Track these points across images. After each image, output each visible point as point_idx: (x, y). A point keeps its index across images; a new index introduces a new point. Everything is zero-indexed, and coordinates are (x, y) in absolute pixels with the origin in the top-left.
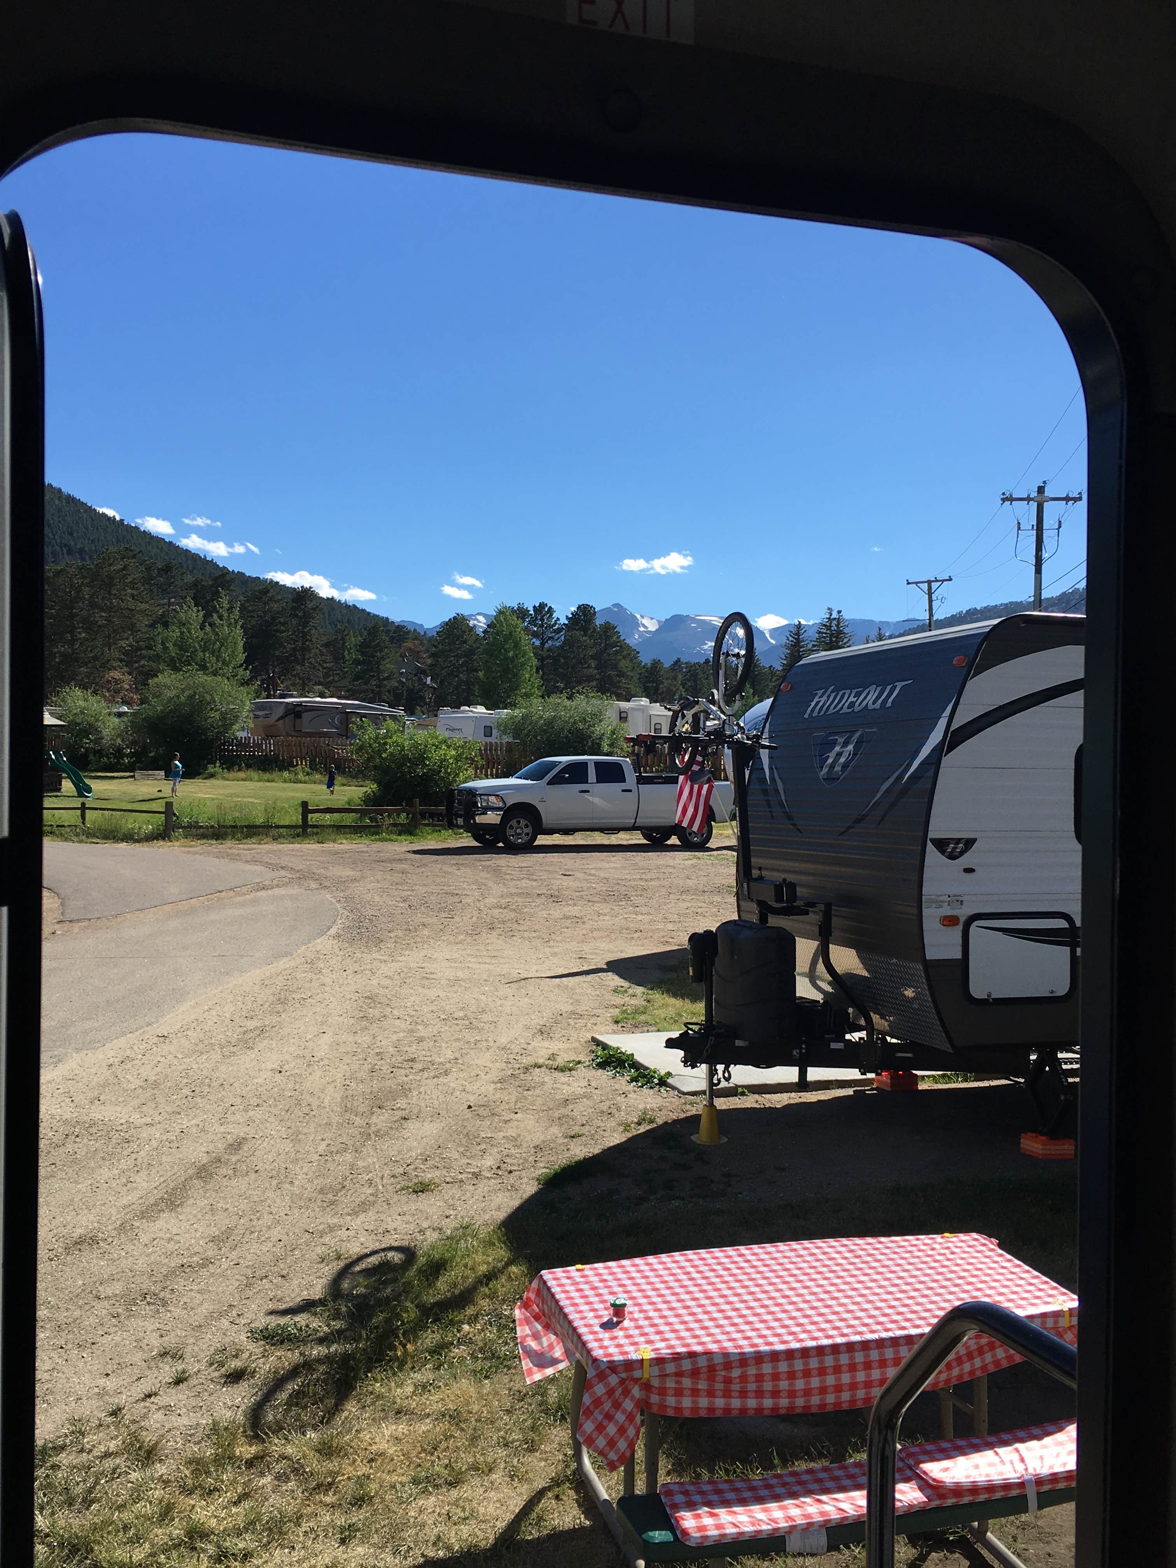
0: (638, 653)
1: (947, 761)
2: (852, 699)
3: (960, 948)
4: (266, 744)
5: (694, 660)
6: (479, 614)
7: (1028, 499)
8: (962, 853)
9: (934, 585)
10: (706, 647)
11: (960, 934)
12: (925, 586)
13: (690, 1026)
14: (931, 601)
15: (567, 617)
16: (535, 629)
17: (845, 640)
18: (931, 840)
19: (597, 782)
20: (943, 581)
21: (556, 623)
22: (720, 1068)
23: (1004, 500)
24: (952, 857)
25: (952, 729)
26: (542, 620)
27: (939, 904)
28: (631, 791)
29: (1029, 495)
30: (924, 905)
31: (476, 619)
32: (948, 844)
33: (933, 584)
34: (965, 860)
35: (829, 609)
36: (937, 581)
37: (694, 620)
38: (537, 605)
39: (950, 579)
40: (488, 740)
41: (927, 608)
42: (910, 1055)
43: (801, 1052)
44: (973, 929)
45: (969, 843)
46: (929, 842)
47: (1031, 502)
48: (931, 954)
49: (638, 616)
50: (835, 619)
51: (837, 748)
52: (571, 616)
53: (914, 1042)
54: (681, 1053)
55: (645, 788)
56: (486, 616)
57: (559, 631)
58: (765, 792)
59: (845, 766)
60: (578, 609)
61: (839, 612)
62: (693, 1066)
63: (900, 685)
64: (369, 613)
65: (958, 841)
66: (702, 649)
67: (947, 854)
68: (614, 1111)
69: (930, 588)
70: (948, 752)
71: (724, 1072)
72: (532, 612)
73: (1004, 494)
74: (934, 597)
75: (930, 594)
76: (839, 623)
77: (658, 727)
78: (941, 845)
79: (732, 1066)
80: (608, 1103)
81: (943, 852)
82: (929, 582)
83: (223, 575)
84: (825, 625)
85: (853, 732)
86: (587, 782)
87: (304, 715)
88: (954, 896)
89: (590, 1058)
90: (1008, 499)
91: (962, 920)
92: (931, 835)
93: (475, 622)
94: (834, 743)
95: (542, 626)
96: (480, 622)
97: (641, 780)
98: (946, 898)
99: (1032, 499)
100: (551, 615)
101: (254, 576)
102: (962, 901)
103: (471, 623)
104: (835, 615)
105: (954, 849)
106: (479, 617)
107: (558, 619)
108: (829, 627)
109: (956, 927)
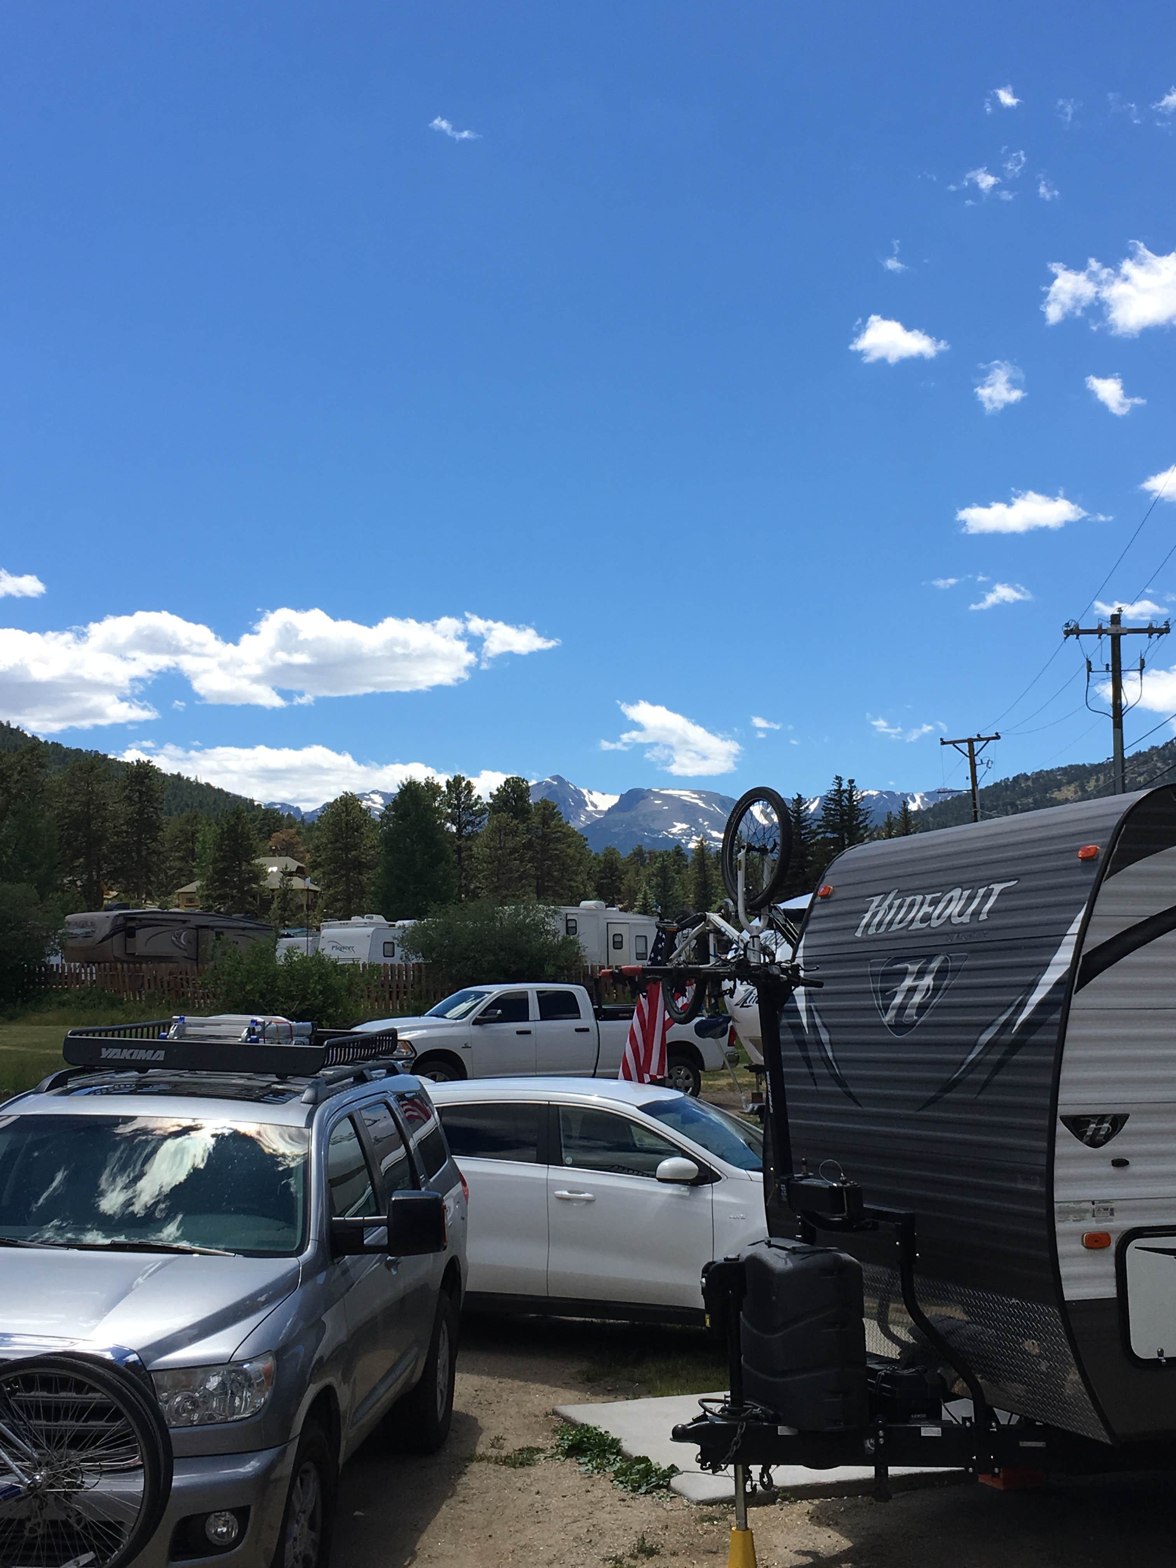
0: (586, 839)
1: (1078, 1000)
2: (926, 909)
3: (1113, 1282)
4: (86, 973)
5: (660, 849)
6: (373, 792)
7: (1100, 631)
8: (1108, 1137)
9: (977, 745)
10: (674, 830)
11: (1112, 1260)
12: (965, 747)
13: (708, 1405)
14: (973, 766)
15: (491, 795)
16: (449, 811)
17: (861, 819)
18: (1063, 1119)
19: (542, 1019)
20: (988, 739)
21: (476, 803)
22: (756, 1470)
23: (1068, 633)
24: (1095, 1143)
25: (1083, 954)
26: (458, 798)
27: (1079, 1214)
28: (587, 1030)
29: (1100, 626)
30: (1057, 1218)
31: (370, 799)
32: (1088, 1123)
33: (975, 743)
34: (1114, 1147)
35: (837, 778)
36: (980, 739)
37: (658, 795)
38: (451, 780)
39: (998, 737)
40: (389, 961)
41: (969, 775)
42: (1041, 1444)
43: (877, 1441)
44: (1131, 1251)
45: (1118, 1121)
46: (1059, 1121)
47: (1104, 636)
48: (1071, 1293)
49: (585, 791)
50: (845, 791)
51: (908, 982)
52: (496, 793)
53: (1046, 1425)
54: (696, 1448)
55: (606, 1026)
56: (383, 795)
57: (482, 811)
58: (802, 1044)
59: (922, 1008)
60: (505, 783)
61: (851, 782)
62: (715, 1469)
63: (998, 888)
64: (228, 794)
65: (1102, 1118)
66: (669, 833)
67: (1086, 1139)
68: (595, 1537)
69: (971, 749)
70: (1081, 986)
71: (762, 1476)
72: (444, 789)
73: (1067, 625)
74: (977, 760)
75: (972, 756)
76: (851, 796)
77: (618, 939)
78: (1077, 1124)
79: (773, 1467)
80: (585, 1524)
81: (1080, 1136)
82: (970, 742)
83: (33, 749)
84: (831, 799)
85: (930, 958)
86: (527, 1020)
87: (139, 932)
88: (1100, 1201)
89: (554, 1442)
90: (1073, 631)
91: (1114, 1239)
92: (1062, 1110)
93: (370, 803)
94: (904, 973)
95: (458, 807)
96: (374, 803)
97: (601, 1015)
98: (1089, 1205)
99: (1105, 632)
100: (470, 792)
101: (74, 748)
102: (1112, 1210)
103: (364, 804)
104: (845, 786)
105: (1097, 1130)
106: (373, 796)
107: (479, 797)
108: (838, 802)
109: (1106, 1251)
